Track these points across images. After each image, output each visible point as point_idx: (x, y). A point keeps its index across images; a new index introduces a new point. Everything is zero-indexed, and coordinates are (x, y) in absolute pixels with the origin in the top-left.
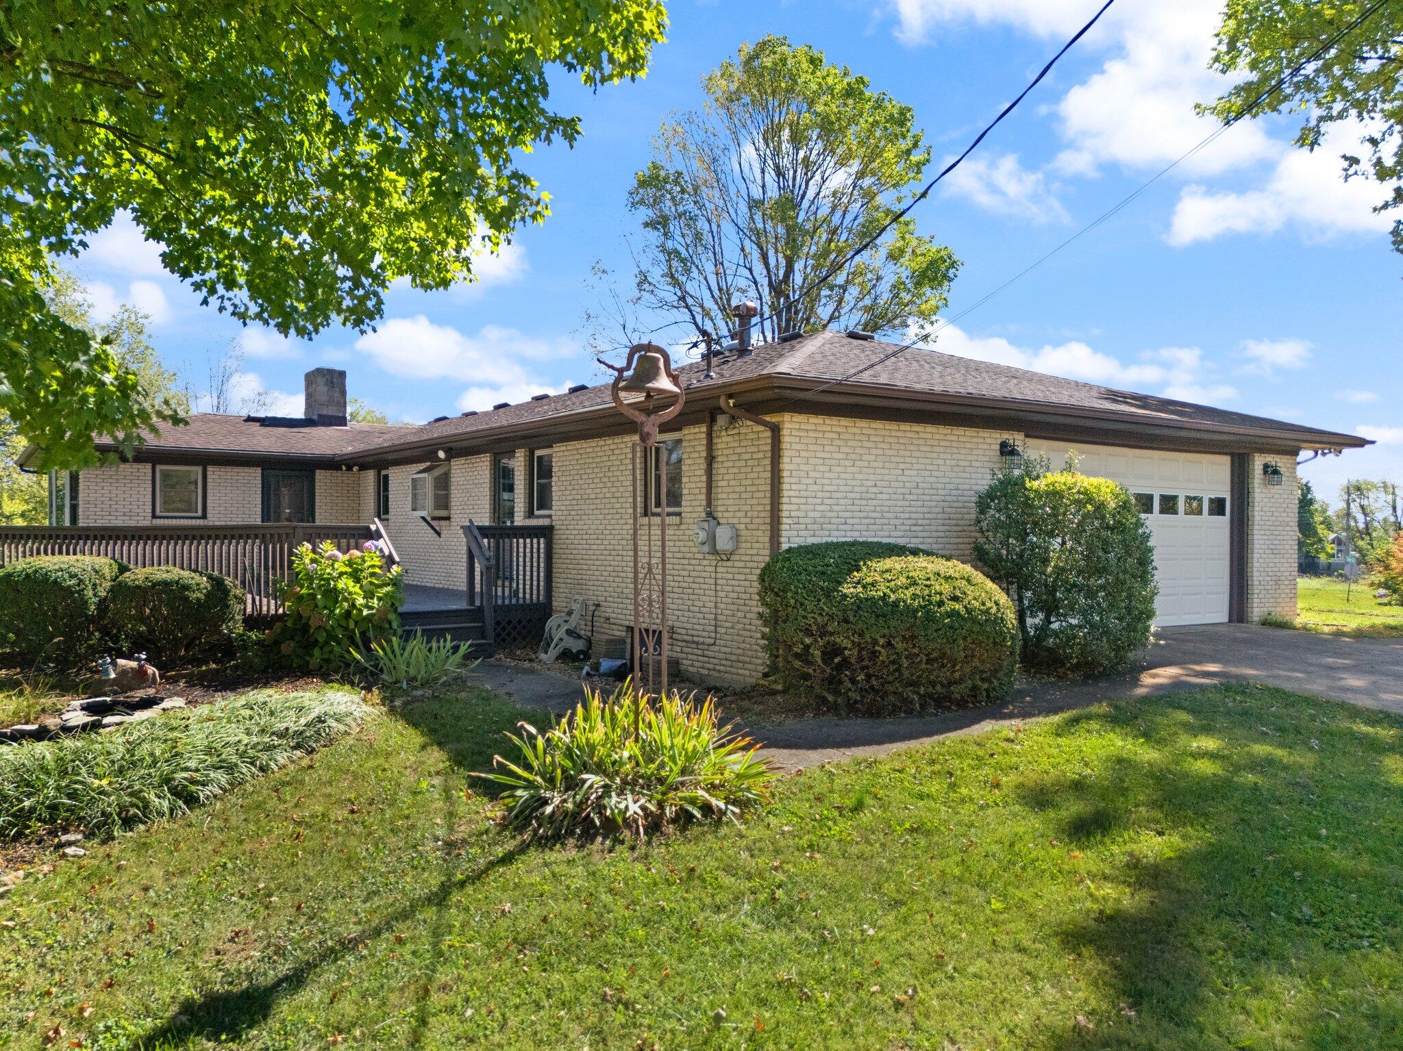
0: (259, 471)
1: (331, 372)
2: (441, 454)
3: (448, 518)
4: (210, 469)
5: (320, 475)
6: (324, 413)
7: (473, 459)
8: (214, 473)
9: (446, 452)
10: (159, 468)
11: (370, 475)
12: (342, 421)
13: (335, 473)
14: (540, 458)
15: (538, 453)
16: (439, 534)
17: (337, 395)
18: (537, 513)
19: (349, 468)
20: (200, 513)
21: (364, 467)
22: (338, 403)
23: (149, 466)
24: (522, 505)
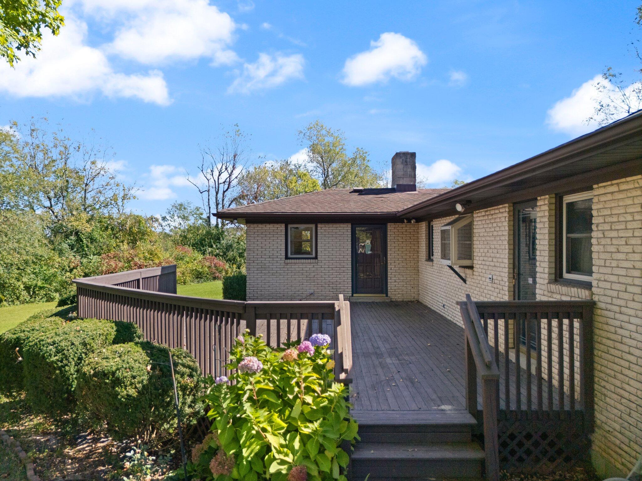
0: (349, 225)
1: (405, 154)
2: (459, 208)
3: (471, 267)
4: (319, 225)
5: (391, 227)
6: (401, 183)
7: (492, 210)
8: (323, 228)
9: (463, 205)
10: (290, 226)
11: (423, 226)
12: (413, 188)
13: (400, 225)
14: (571, 205)
15: (568, 199)
16: (465, 281)
17: (409, 170)
18: (566, 276)
19: (409, 221)
20: (314, 255)
21: (419, 220)
22: (410, 176)
23: (283, 226)
24: (546, 265)
